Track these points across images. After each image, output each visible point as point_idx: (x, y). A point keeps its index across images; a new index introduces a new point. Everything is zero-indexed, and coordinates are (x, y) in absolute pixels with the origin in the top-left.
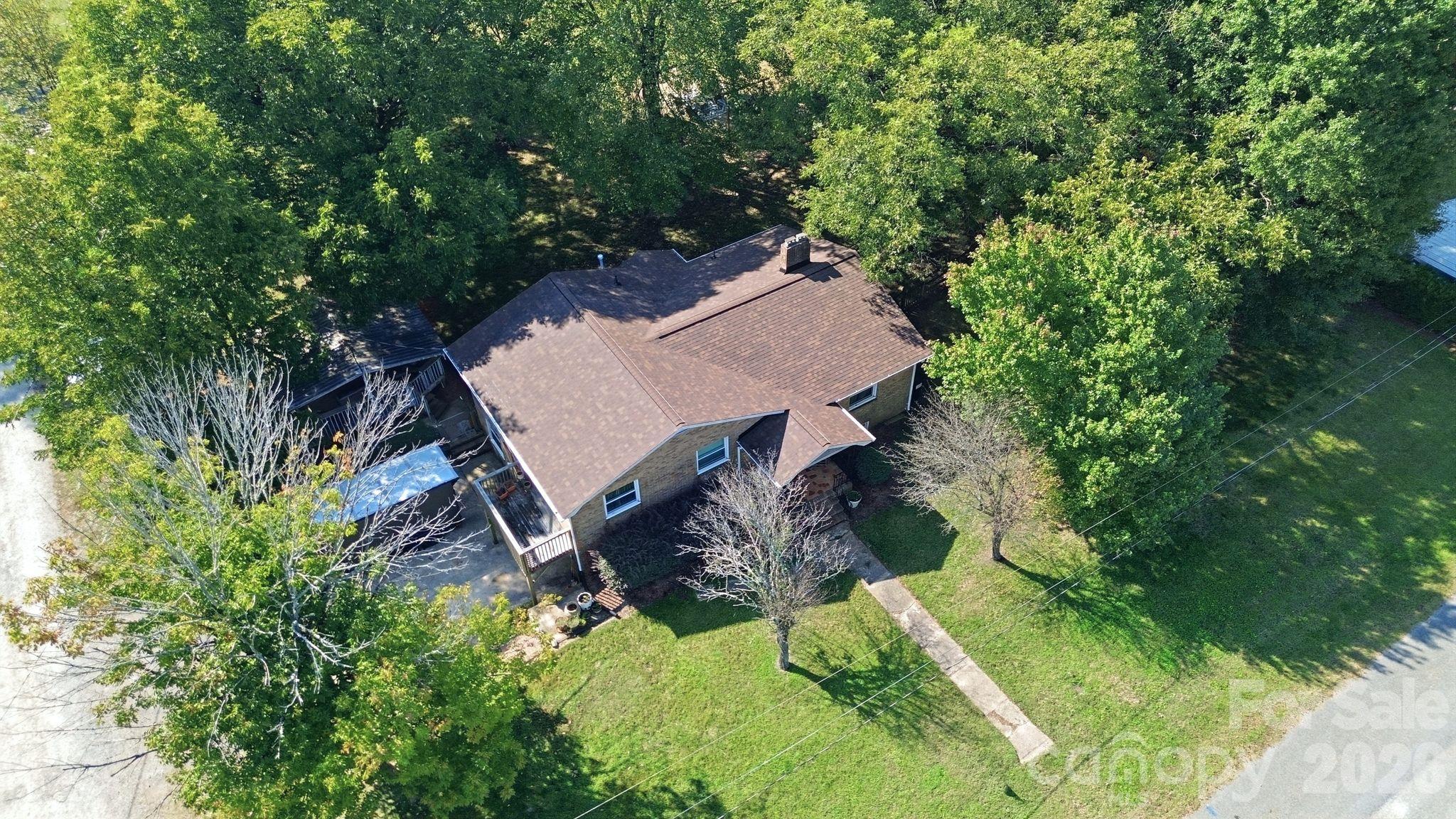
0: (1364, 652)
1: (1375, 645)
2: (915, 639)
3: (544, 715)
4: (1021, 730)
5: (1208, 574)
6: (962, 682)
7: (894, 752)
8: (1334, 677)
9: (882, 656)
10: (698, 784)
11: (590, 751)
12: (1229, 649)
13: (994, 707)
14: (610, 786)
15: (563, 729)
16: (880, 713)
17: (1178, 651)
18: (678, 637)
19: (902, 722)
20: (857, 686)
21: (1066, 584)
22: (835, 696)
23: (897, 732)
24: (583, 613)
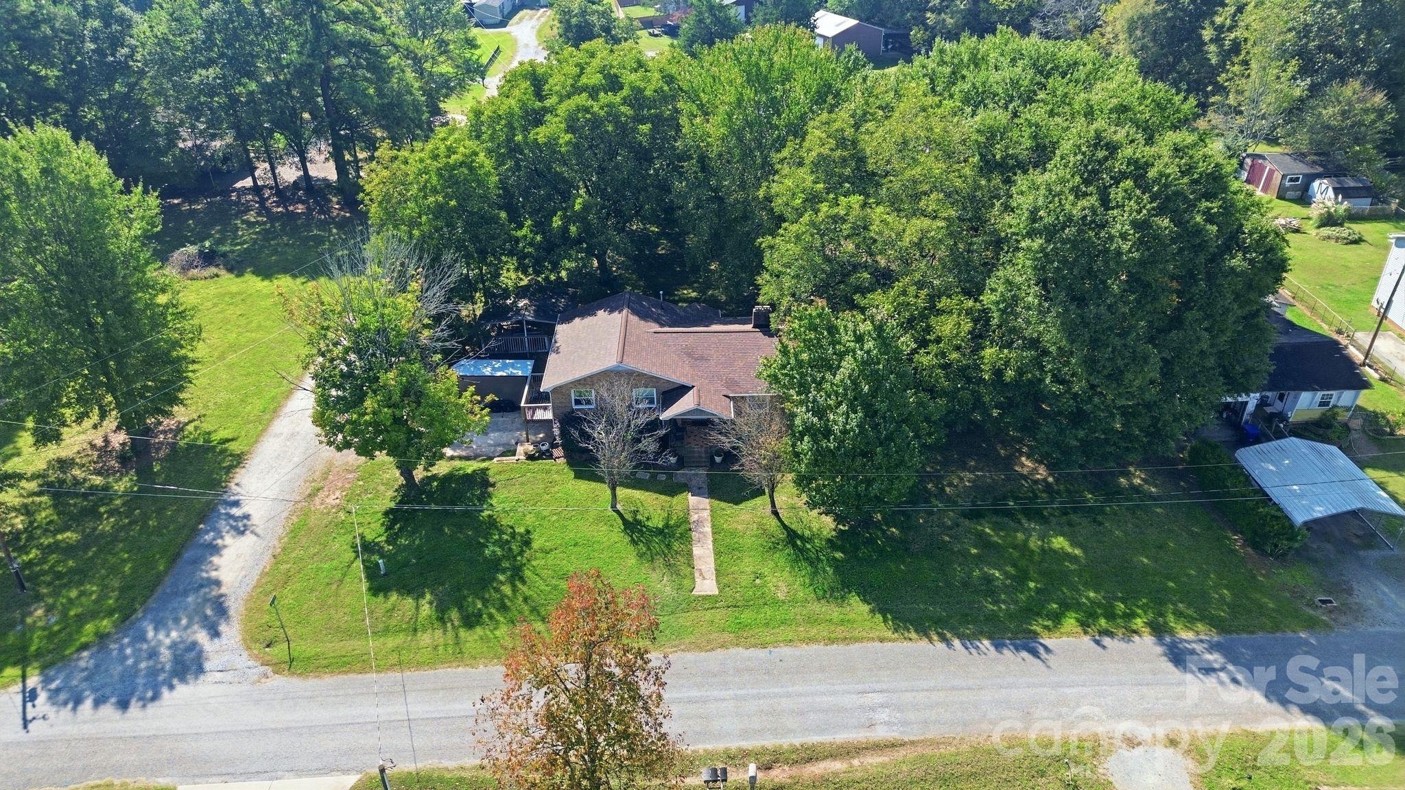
0: (949, 635)
1: (961, 637)
2: (692, 526)
3: (488, 481)
4: (706, 582)
5: (893, 567)
6: (697, 551)
7: (632, 561)
8: (913, 635)
9: (667, 526)
10: (528, 532)
11: (494, 501)
12: (865, 601)
13: (703, 567)
14: (490, 516)
15: (491, 489)
16: (641, 544)
17: (832, 589)
18: (575, 478)
19: (649, 552)
20: (642, 531)
21: (802, 538)
22: (625, 529)
23: (641, 555)
24: (540, 451)
